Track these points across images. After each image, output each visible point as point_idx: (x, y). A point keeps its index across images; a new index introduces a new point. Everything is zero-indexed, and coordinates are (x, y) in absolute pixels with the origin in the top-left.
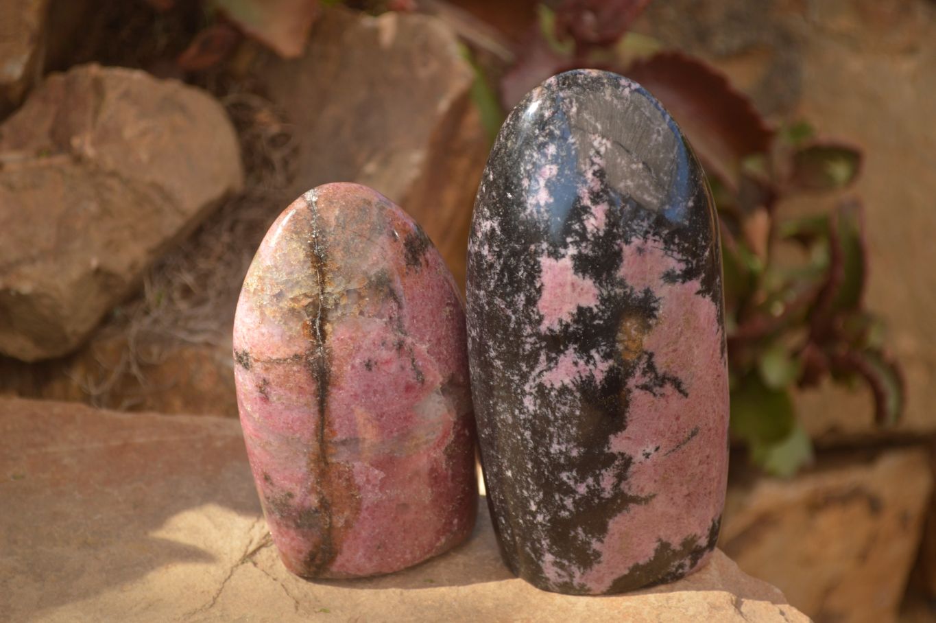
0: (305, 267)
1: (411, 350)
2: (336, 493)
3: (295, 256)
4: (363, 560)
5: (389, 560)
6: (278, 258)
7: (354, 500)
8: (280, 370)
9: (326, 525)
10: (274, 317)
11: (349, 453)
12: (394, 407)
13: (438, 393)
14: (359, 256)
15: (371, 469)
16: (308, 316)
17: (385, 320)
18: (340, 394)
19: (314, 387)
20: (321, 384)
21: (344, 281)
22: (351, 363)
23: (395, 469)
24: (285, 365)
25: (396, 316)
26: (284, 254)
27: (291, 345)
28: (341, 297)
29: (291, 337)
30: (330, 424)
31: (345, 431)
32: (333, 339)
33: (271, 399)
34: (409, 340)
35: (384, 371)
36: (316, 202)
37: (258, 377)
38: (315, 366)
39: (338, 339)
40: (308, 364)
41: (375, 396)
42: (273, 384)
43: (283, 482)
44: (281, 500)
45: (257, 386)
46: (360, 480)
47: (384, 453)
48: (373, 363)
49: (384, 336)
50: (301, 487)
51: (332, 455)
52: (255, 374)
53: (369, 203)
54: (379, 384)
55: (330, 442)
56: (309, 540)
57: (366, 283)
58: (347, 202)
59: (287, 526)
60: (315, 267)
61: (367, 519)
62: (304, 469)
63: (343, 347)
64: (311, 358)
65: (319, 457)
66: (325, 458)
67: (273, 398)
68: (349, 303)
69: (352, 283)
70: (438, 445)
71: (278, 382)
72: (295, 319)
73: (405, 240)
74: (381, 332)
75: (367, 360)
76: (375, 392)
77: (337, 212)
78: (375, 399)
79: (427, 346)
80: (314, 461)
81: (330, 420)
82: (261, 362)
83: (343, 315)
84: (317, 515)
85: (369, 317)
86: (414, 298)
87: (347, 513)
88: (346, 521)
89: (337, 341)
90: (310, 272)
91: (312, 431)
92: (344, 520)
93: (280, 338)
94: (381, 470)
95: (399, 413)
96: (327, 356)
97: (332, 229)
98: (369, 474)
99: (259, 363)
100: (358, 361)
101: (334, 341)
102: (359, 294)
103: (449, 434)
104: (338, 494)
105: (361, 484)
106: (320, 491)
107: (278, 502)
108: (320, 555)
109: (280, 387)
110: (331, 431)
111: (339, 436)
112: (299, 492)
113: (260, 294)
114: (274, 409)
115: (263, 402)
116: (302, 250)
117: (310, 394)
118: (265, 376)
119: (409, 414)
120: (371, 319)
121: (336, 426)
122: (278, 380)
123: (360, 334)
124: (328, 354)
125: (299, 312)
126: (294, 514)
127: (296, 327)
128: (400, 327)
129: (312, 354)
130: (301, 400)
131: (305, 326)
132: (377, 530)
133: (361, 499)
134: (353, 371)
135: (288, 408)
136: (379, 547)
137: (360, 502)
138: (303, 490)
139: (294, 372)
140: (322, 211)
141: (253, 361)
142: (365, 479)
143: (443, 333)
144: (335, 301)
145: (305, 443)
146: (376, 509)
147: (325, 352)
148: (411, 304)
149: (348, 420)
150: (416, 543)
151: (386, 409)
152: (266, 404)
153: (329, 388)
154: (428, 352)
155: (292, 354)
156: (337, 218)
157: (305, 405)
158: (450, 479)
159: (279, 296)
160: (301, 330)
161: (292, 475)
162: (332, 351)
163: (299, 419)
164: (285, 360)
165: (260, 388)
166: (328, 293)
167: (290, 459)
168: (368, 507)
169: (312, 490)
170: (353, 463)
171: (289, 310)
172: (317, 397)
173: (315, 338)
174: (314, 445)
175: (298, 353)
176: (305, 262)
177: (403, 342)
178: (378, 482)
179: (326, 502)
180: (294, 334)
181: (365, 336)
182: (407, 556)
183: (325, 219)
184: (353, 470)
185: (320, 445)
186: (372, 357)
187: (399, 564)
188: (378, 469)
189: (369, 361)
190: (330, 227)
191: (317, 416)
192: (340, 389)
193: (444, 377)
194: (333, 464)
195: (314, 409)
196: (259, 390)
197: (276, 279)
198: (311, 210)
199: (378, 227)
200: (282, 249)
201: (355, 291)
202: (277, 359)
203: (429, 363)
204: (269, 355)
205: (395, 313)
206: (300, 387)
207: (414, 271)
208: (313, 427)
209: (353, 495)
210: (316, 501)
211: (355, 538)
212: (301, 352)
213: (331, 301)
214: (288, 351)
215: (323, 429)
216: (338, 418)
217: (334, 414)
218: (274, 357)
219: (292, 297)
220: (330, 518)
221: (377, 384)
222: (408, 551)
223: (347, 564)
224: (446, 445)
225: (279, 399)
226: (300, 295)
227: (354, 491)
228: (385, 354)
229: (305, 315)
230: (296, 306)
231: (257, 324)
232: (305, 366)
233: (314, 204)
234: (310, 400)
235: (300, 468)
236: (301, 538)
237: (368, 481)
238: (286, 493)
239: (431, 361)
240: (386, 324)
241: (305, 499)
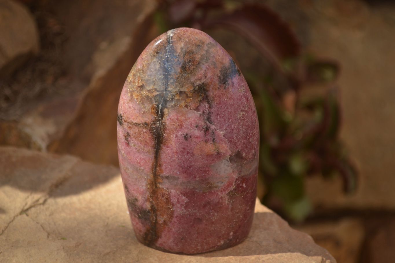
0: (158, 73)
1: (213, 133)
2: (160, 204)
3: (154, 66)
4: (173, 244)
5: (188, 247)
6: (145, 65)
7: (170, 210)
8: (136, 129)
9: (154, 220)
10: (137, 99)
11: (169, 184)
12: (198, 163)
13: (227, 161)
14: (190, 73)
15: (181, 196)
16: (156, 102)
17: (200, 113)
18: (167, 150)
19: (153, 143)
20: (157, 142)
21: (179, 86)
22: (176, 134)
23: (195, 199)
24: (139, 127)
25: (207, 112)
26: (148, 64)
27: (144, 116)
28: (176, 95)
29: (144, 113)
30: (160, 166)
31: (168, 171)
32: (168, 118)
33: (130, 144)
34: (213, 127)
35: (195, 142)
36: (172, 37)
37: (125, 131)
38: (155, 131)
39: (170, 119)
40: (151, 129)
41: (187, 155)
42: (132, 136)
43: (133, 192)
44: (132, 201)
45: (124, 136)
46: (174, 200)
47: (189, 188)
48: (189, 136)
49: (198, 122)
50: (142, 197)
51: (159, 183)
52: (124, 129)
53: (203, 43)
54: (191, 149)
55: (159, 175)
56: (144, 226)
57: (192, 89)
58: (189, 40)
59: (135, 216)
60: (164, 75)
61: (176, 222)
62: (144, 187)
63: (172, 124)
64: (153, 126)
65: (152, 183)
66: (156, 184)
67: (132, 144)
68: (180, 99)
69: (184, 88)
70: (224, 190)
71: (134, 136)
72: (148, 102)
73: (221, 68)
74: (197, 120)
75: (185, 133)
76: (188, 153)
77: (182, 45)
78: (187, 157)
79: (223, 133)
80: (149, 184)
81: (160, 163)
82: (128, 123)
83: (175, 105)
84: (149, 214)
85: (191, 109)
86: (220, 103)
87: (165, 217)
88: (164, 221)
89: (170, 120)
90: (161, 77)
91: (150, 167)
92: (163, 220)
93: (138, 111)
94: (187, 198)
95: (201, 168)
96: (163, 127)
97: (178, 54)
98: (180, 198)
99: (126, 123)
100: (180, 133)
101: (168, 119)
102: (187, 95)
103: (232, 185)
104: (161, 206)
105: (174, 203)
106: (152, 201)
107: (131, 201)
108: (150, 236)
109: (136, 139)
110: (160, 170)
111: (164, 174)
112: (140, 199)
113: (132, 84)
114: (131, 151)
115: (126, 145)
116: (158, 63)
117: (151, 147)
118: (128, 131)
119: (207, 169)
120: (191, 110)
121: (163, 168)
122: (135, 135)
123: (183, 118)
124: (163, 126)
125: (151, 99)
126: (138, 210)
127: (148, 106)
128: (208, 119)
129: (154, 124)
130: (146, 149)
131: (153, 108)
132: (181, 230)
133: (173, 211)
134: (176, 138)
135: (138, 151)
136: (182, 239)
137: (173, 212)
138: (143, 199)
139: (144, 132)
140: (174, 43)
141: (124, 121)
142: (177, 200)
143: (236, 127)
144: (172, 96)
145: (146, 173)
146: (181, 218)
147: (162, 125)
148: (218, 106)
149: (170, 166)
150: (205, 241)
151: (193, 164)
152: (128, 147)
153: (162, 145)
154: (224, 136)
155: (143, 122)
156: (182, 49)
157: (148, 152)
158: (230, 210)
159: (142, 87)
160: (150, 109)
161: (138, 189)
162: (166, 124)
163: (143, 159)
164: (139, 124)
165: (126, 137)
166: (169, 91)
167: (137, 180)
168: (177, 216)
169: (147, 200)
170: (171, 190)
171: (146, 96)
172: (154, 149)
173: (157, 115)
174: (151, 176)
175: (147, 122)
176: (159, 70)
177: (209, 127)
178: (184, 204)
179: (154, 208)
180: (146, 111)
181: (186, 120)
182: (198, 247)
183: (175, 48)
184: (171, 194)
185: (154, 176)
186: (189, 132)
187: (193, 250)
188: (185, 196)
189: (187, 135)
190: (177, 53)
191: (153, 159)
192: (167, 147)
193: (232, 152)
194: (160, 188)
195: (152, 156)
196: (125, 138)
197: (142, 77)
198: (168, 41)
199: (205, 58)
200: (148, 61)
201: (185, 92)
202: (135, 123)
203: (224, 143)
204: (132, 120)
205: (207, 110)
206: (145, 141)
207: (223, 88)
208: (151, 165)
209: (169, 208)
210: (149, 206)
211: (169, 231)
212: (149, 122)
213: (170, 96)
214: (142, 120)
215: (156, 168)
216: (165, 163)
217: (162, 161)
218: (134, 122)
219: (148, 89)
220: (156, 217)
221: (189, 148)
222: (199, 245)
223: (164, 244)
224: (229, 190)
225: (134, 146)
226: (153, 89)
227: (170, 205)
228: (197, 133)
229: (154, 101)
230: (150, 95)
231: (128, 101)
232: (149, 130)
233: (170, 38)
234: (150, 150)
235: (142, 186)
236: (141, 224)
237: (178, 202)
238: (134, 198)
239: (225, 142)
240: (200, 115)
241: (143, 204)
